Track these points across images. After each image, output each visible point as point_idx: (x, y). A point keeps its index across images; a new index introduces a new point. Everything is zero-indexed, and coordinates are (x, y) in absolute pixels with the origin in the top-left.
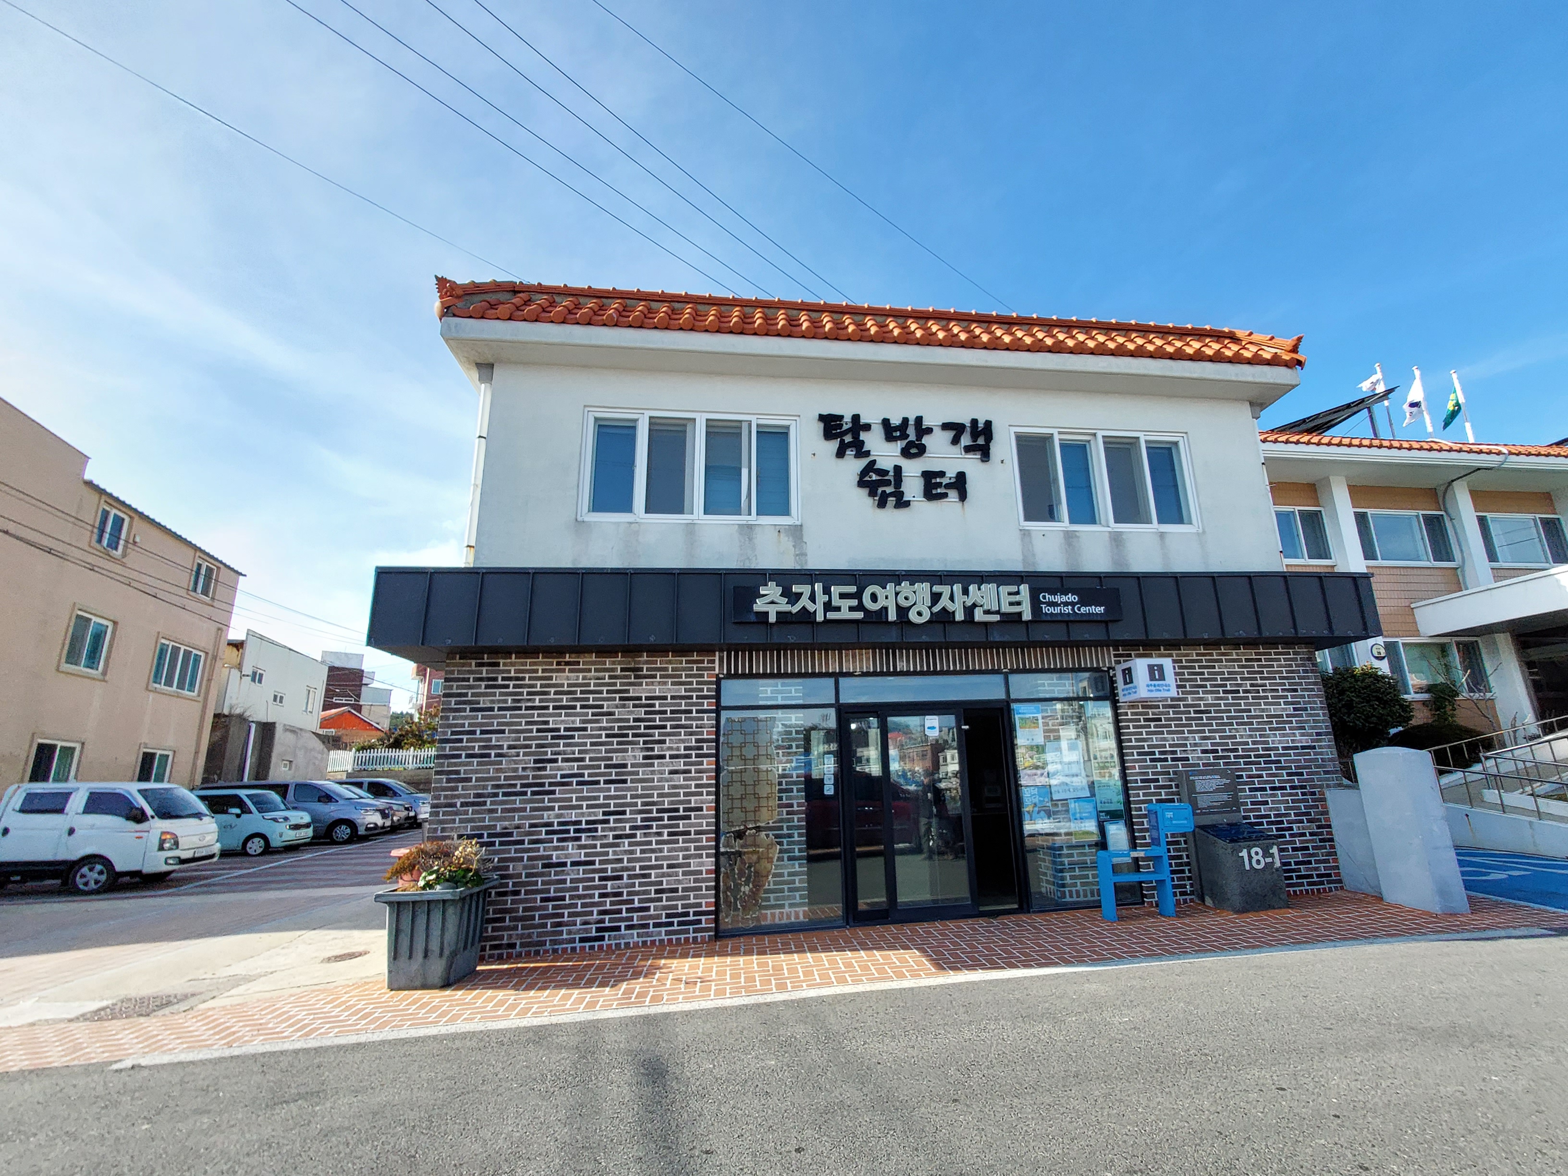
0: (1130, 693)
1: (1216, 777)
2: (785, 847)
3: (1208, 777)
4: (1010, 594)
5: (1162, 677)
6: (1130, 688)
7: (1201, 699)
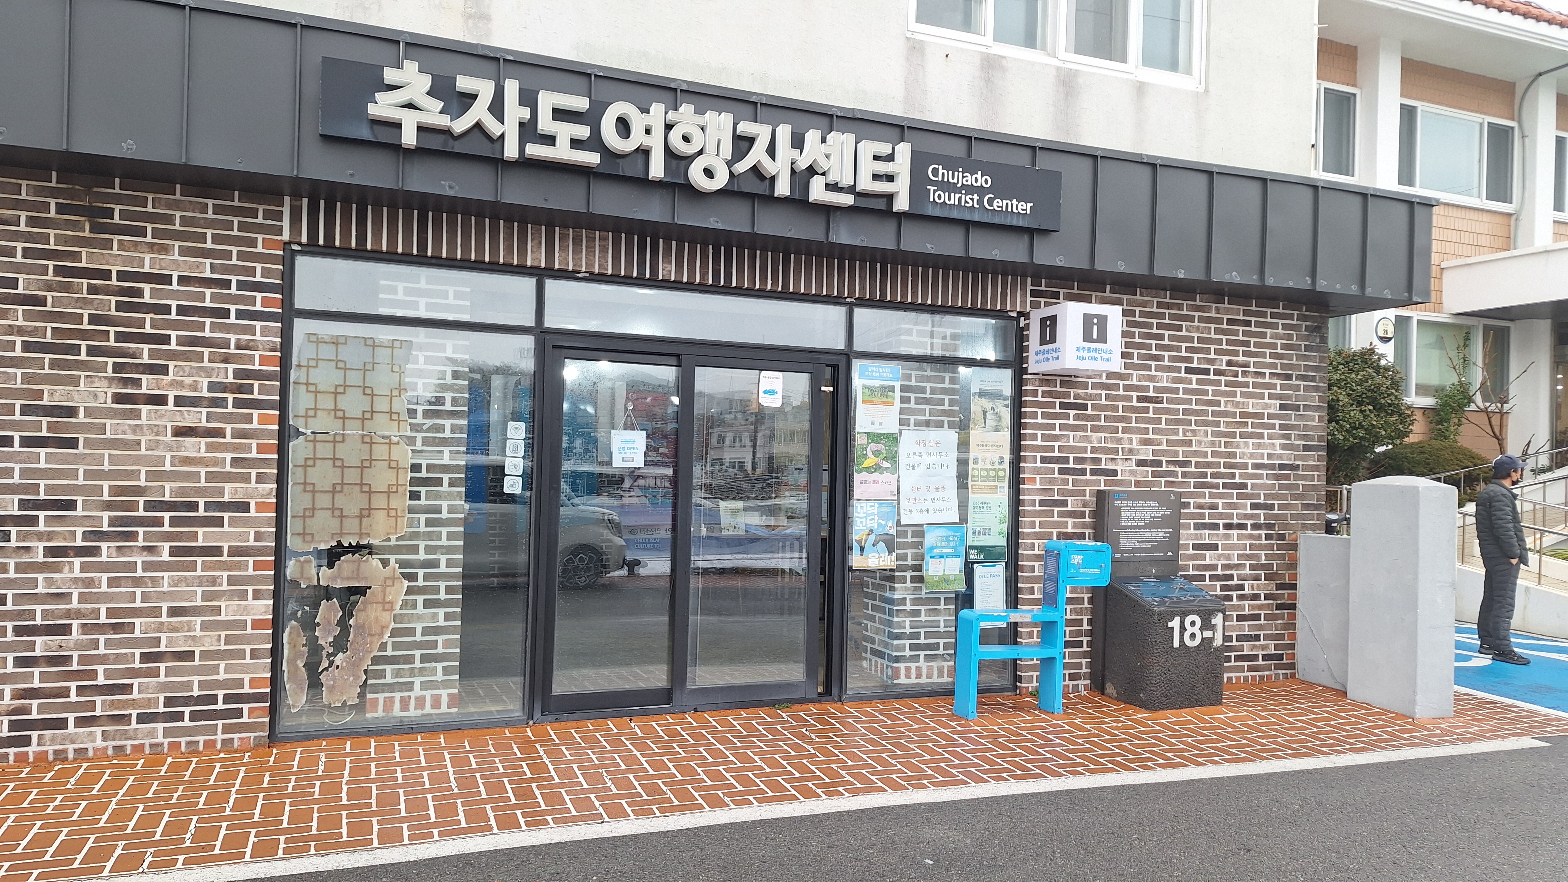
0: (1047, 360)
1: (1153, 503)
2: (420, 583)
3: (1140, 503)
4: (876, 158)
5: (1102, 338)
6: (1048, 351)
7: (1152, 378)
